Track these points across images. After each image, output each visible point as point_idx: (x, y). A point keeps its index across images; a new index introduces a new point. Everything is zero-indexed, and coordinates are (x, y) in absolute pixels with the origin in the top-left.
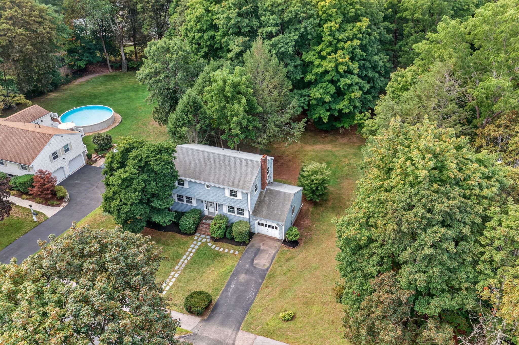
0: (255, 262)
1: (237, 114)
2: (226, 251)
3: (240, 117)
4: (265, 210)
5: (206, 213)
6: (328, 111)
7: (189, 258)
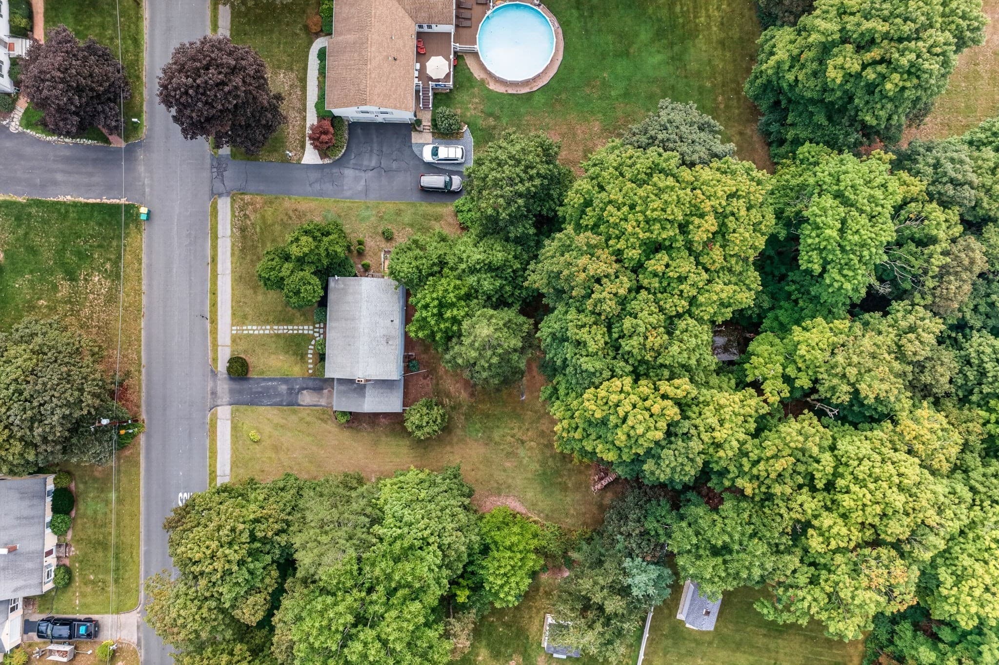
0: (305, 392)
2: (310, 361)
7: (291, 332)
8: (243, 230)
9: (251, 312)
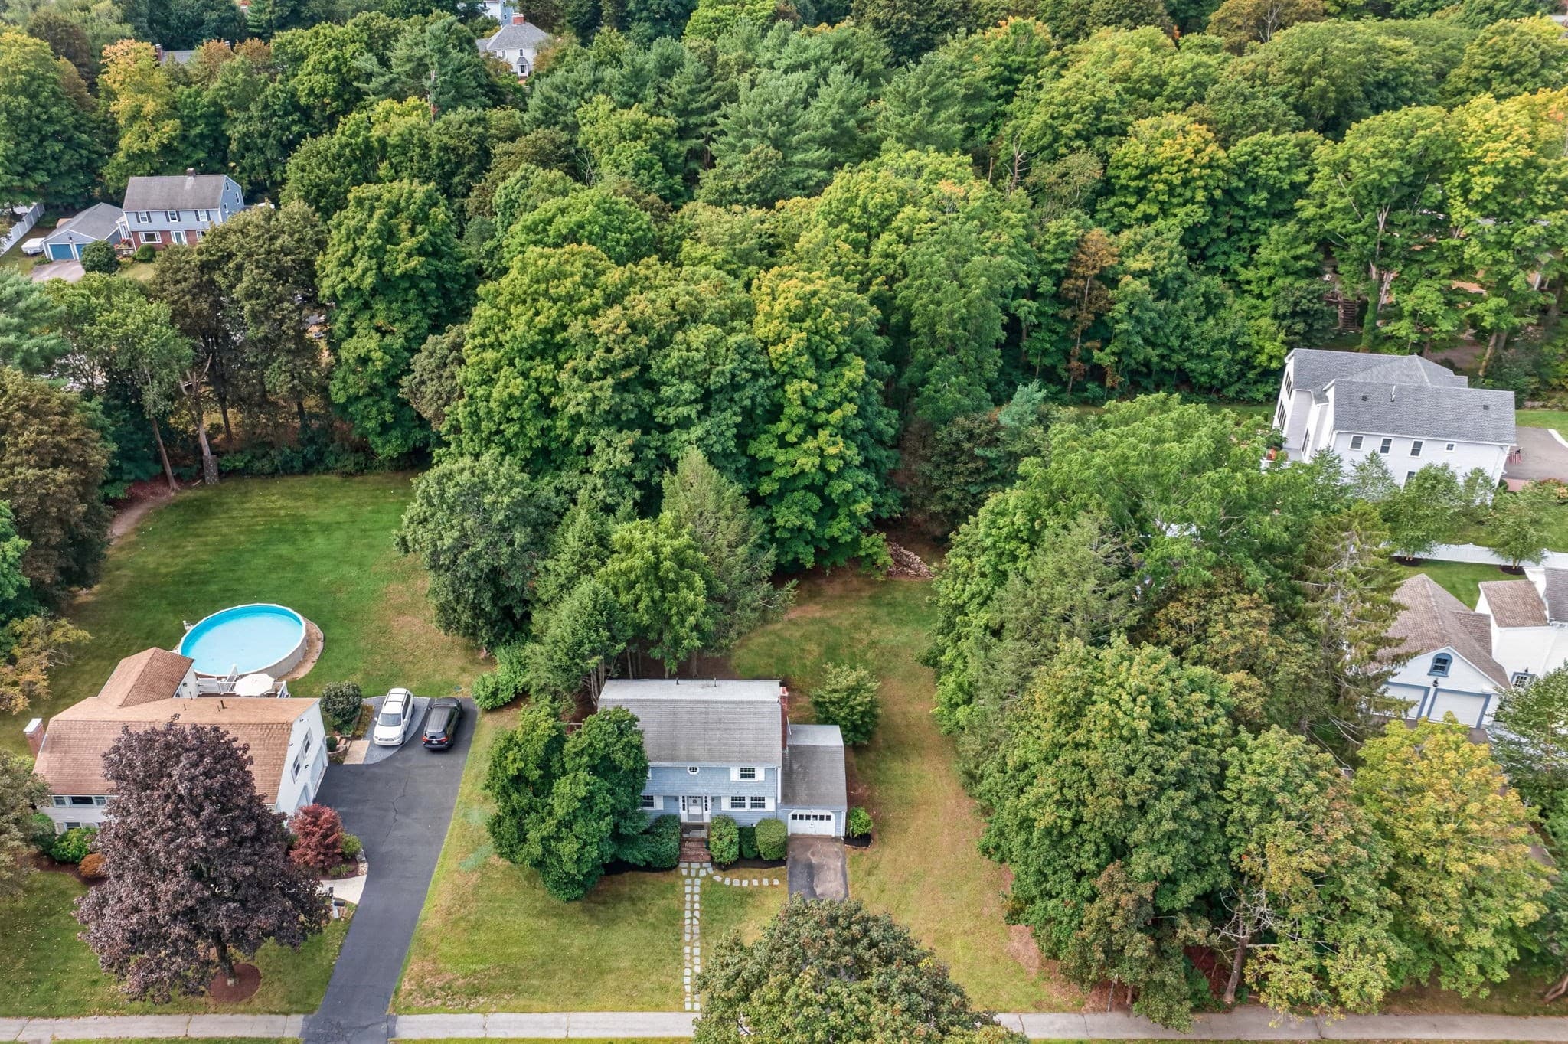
0: (818, 891)
1: (692, 609)
2: (755, 883)
3: (699, 613)
4: (802, 792)
5: (684, 819)
6: (807, 543)
7: (697, 914)
8: (475, 992)
9: (654, 978)
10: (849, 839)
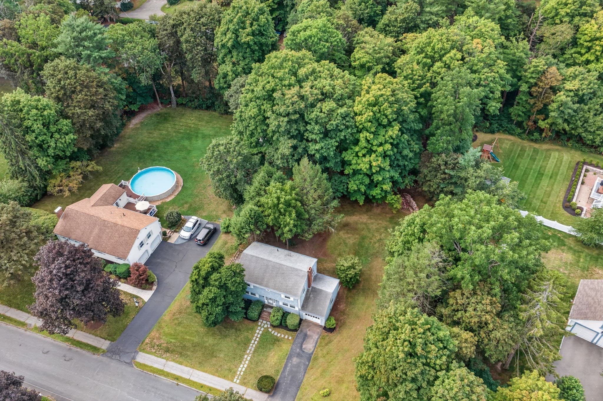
0: (304, 346)
2: (283, 336)
5: (266, 303)
7: (256, 342)
8: (167, 350)
9: (229, 364)
10: (325, 328)
